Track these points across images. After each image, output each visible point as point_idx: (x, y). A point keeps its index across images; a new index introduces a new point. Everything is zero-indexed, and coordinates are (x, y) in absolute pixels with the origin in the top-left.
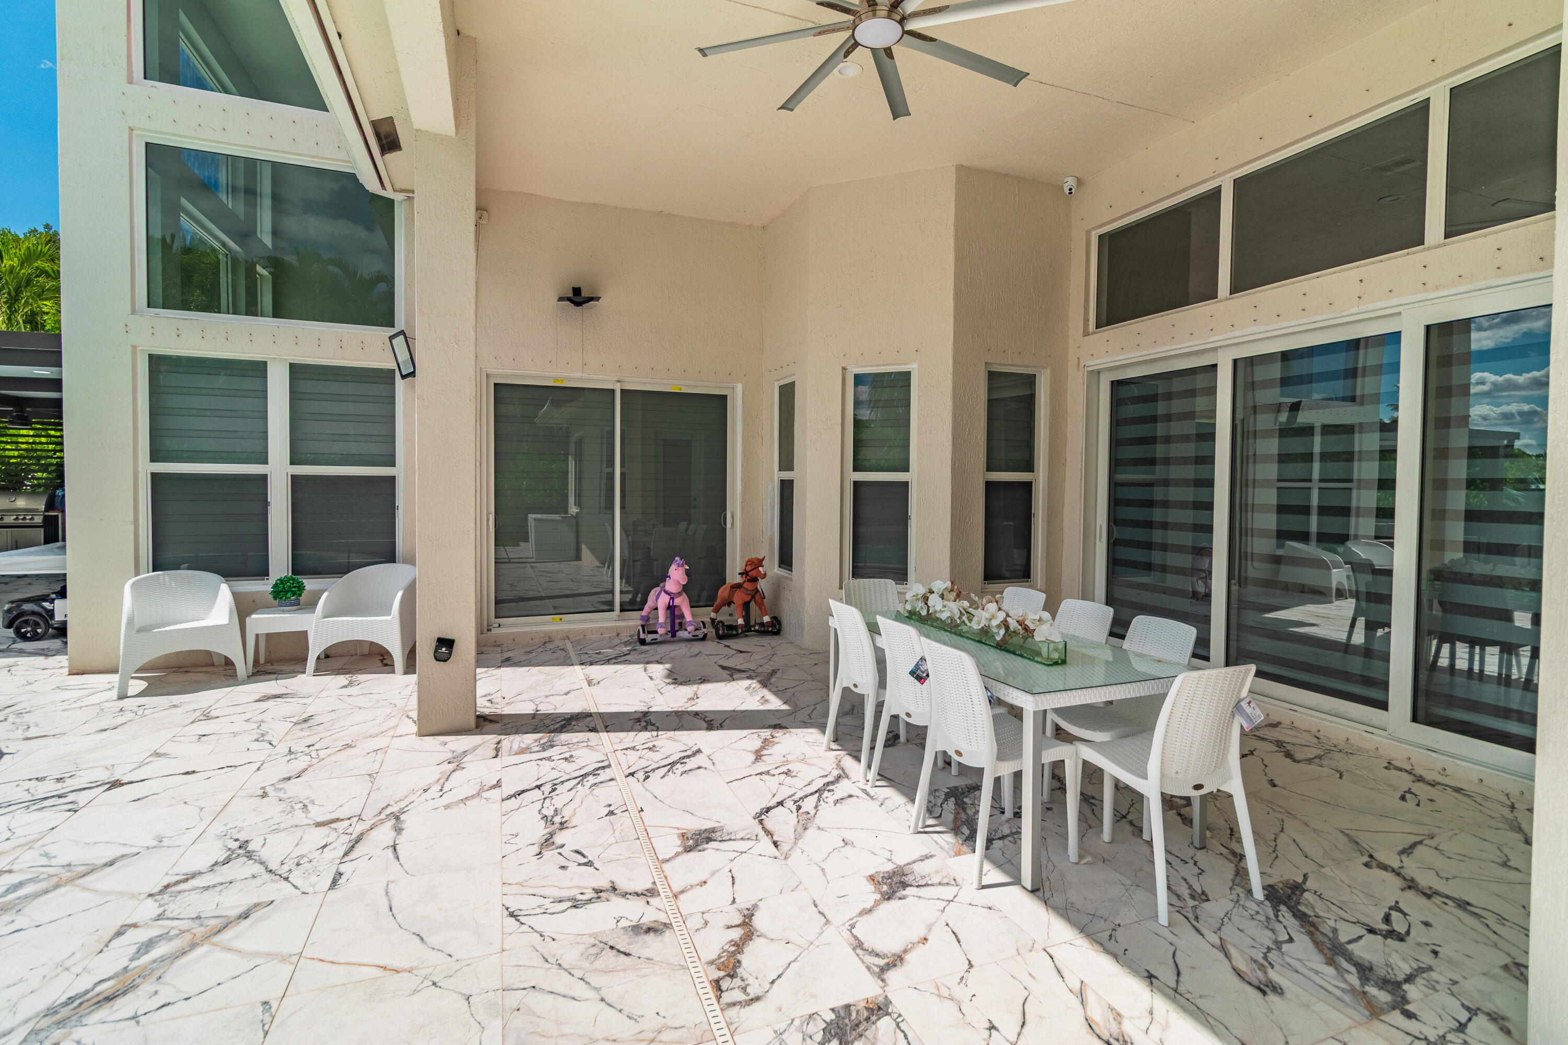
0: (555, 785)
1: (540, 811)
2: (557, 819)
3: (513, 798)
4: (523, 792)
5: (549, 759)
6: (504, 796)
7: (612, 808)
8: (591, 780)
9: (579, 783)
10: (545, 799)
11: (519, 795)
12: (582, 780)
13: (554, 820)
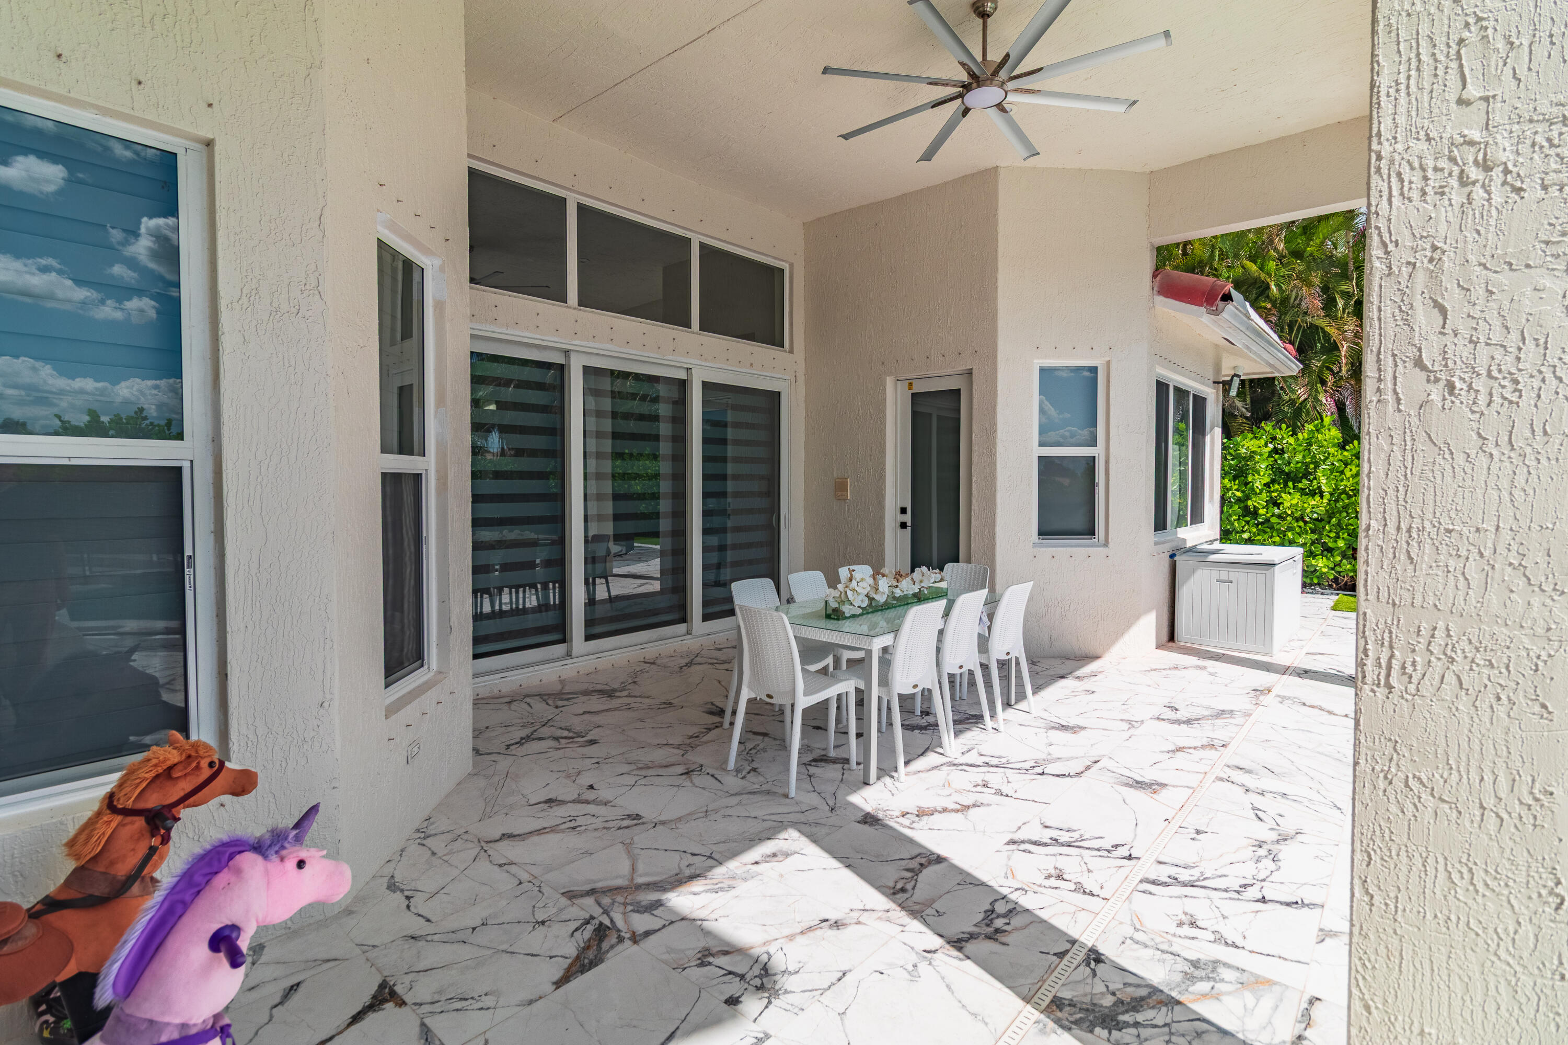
0: (1238, 892)
1: (1278, 870)
2: (1262, 852)
3: (1306, 902)
4: (1288, 904)
5: (1219, 939)
6: (1318, 911)
7: (1195, 836)
8: (1184, 876)
9: (1205, 879)
10: (1264, 880)
11: (1297, 903)
12: (1198, 880)
13: (1266, 853)
